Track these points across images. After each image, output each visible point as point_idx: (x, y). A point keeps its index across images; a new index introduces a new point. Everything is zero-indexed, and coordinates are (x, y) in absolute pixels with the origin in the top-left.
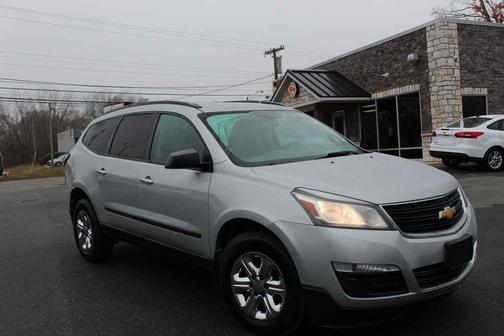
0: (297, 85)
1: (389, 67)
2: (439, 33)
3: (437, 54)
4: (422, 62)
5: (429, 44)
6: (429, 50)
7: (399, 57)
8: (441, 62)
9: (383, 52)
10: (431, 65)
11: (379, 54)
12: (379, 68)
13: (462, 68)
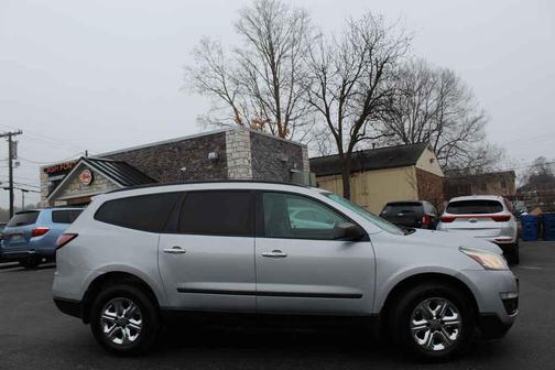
0: (92, 173)
1: (187, 163)
2: (238, 138)
3: (235, 155)
4: (221, 161)
5: (228, 146)
6: (228, 151)
7: (197, 154)
8: (239, 162)
9: (179, 149)
10: (230, 164)
11: (176, 150)
12: (175, 163)
13: (254, 168)
